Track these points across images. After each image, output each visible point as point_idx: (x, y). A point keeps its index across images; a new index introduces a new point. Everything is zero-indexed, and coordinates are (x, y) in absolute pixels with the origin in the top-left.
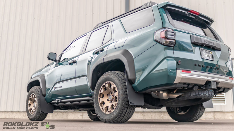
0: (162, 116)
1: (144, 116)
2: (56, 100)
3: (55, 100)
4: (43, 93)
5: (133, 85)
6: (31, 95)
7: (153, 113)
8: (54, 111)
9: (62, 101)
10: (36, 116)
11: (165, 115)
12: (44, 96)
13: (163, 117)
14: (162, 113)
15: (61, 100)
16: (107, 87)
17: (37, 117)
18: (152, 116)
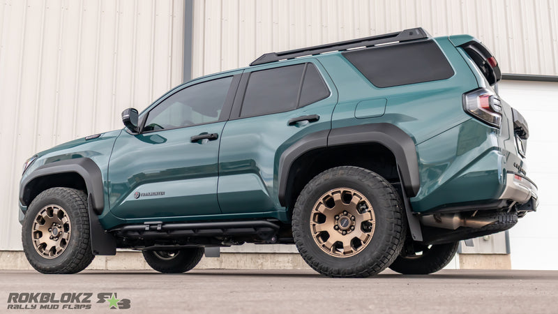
0: (260, 261)
1: (221, 262)
2: (145, 223)
3: (143, 224)
4: (98, 206)
5: (413, 200)
6: (46, 208)
7: (241, 255)
8: (118, 250)
9: (164, 226)
10: (68, 262)
11: (267, 261)
12: (98, 212)
13: (262, 264)
14: (261, 255)
15: (163, 224)
16: (338, 201)
17: (73, 264)
18: (238, 262)
